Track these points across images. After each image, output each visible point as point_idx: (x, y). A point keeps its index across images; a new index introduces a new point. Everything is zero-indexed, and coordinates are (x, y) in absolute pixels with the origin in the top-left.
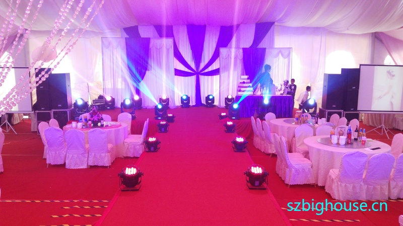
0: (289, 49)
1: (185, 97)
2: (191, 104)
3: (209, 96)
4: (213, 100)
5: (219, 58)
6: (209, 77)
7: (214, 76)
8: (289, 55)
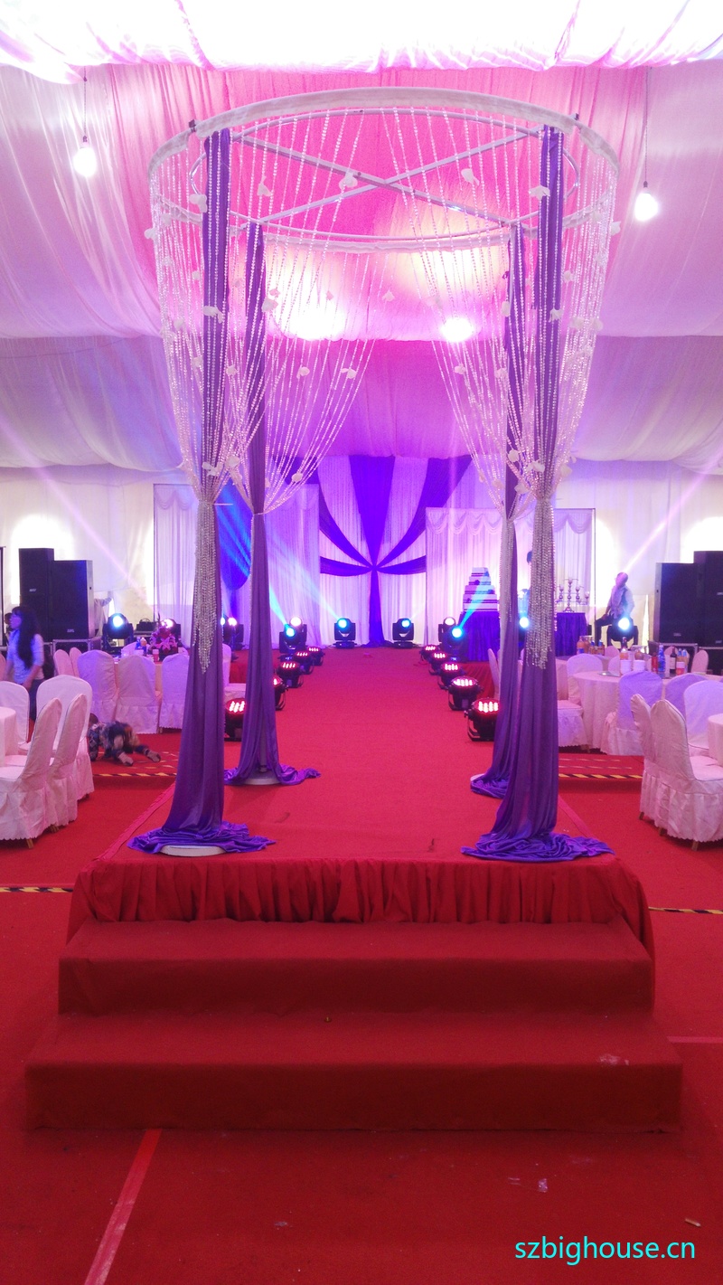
0: (589, 513)
1: (343, 624)
2: (357, 641)
3: (400, 621)
4: (411, 630)
5: (424, 532)
6: (401, 576)
7: (414, 576)
8: (587, 526)
